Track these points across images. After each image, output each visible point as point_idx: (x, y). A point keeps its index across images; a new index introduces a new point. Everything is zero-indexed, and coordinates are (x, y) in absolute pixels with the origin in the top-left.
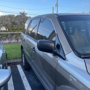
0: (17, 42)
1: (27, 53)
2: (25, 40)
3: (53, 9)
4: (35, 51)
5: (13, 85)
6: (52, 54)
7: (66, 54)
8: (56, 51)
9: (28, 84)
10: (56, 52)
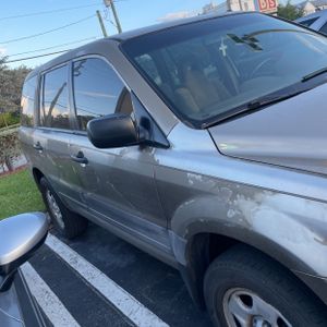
0: (6, 169)
1: (62, 181)
2: (42, 145)
3: (101, 21)
4: (86, 162)
5: (50, 291)
6: (137, 147)
7: (166, 133)
8: (141, 135)
9: (97, 272)
10: (144, 138)
